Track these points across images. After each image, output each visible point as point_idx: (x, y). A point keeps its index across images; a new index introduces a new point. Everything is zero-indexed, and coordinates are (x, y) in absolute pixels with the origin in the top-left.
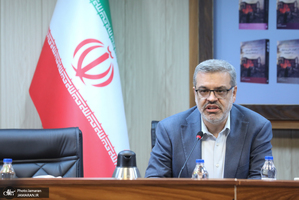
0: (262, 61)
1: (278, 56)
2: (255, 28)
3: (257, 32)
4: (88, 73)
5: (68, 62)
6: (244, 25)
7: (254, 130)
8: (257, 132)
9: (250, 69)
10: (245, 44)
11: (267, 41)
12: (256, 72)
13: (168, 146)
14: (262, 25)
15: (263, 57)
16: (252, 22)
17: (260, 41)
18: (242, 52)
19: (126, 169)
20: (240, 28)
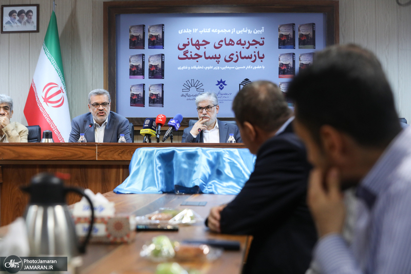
0: (142, 95)
1: (149, 92)
2: (137, 78)
3: (138, 80)
4: (50, 100)
5: (40, 95)
6: (131, 76)
7: (118, 124)
8: (120, 125)
9: (135, 99)
10: (133, 86)
11: (144, 85)
12: (138, 101)
13: (78, 131)
14: (142, 76)
15: (142, 93)
16: (136, 75)
17: (140, 85)
18: (131, 91)
19: (47, 139)
20: (130, 78)
